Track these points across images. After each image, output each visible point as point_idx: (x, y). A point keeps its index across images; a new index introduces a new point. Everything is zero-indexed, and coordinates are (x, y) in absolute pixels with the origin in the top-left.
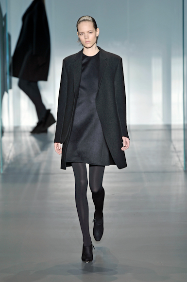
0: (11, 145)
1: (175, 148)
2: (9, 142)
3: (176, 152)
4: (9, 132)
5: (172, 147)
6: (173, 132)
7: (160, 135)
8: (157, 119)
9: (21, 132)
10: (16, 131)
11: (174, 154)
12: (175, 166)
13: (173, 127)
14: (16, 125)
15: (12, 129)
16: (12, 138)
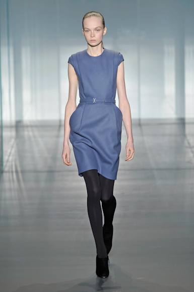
0: (13, 140)
1: (189, 143)
2: (11, 138)
3: (190, 147)
4: (11, 127)
5: (186, 142)
6: (187, 127)
7: (173, 129)
8: (169, 112)
9: (23, 127)
10: (19, 125)
11: (189, 150)
12: (190, 162)
13: (187, 121)
14: (18, 119)
15: (14, 123)
16: (13, 133)
